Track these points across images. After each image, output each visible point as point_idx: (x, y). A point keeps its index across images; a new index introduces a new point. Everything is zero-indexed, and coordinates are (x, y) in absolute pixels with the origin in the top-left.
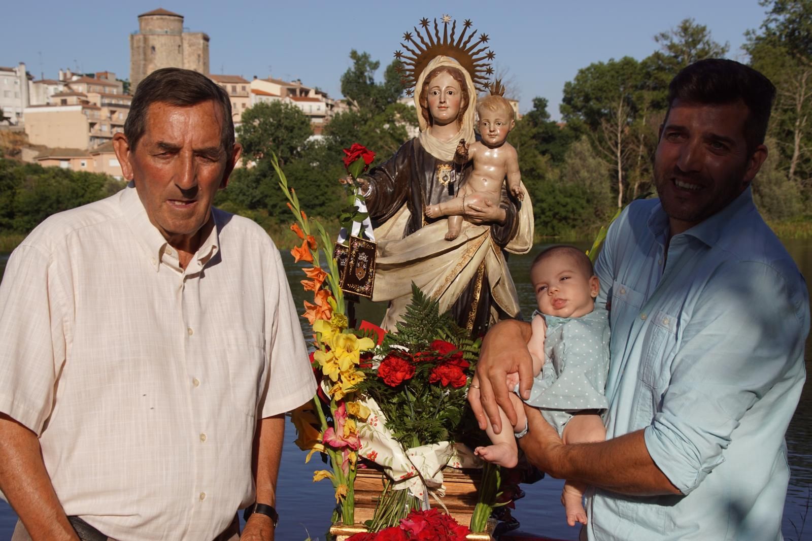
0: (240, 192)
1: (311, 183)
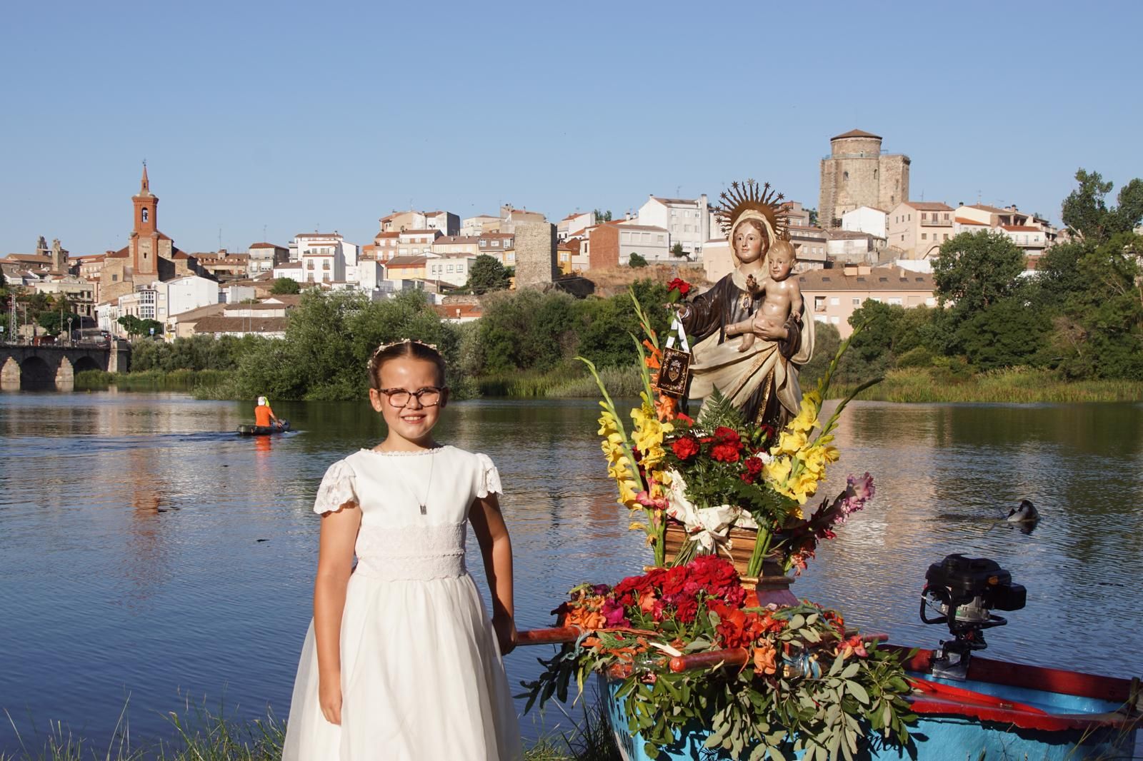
1: (1020, 326)
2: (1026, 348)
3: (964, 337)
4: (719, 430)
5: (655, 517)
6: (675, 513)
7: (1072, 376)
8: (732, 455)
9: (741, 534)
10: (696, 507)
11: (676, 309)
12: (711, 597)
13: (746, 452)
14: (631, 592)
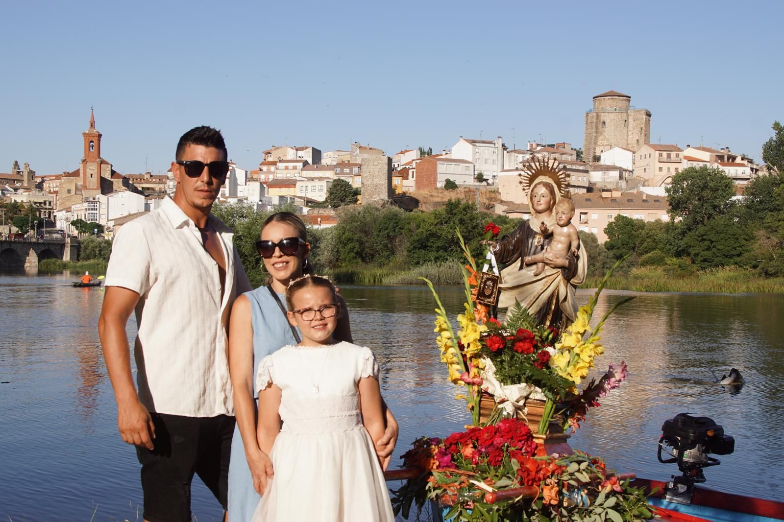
0: (668, 242)
1: (730, 236)
2: (734, 252)
3: (689, 244)
4: (520, 331)
5: (473, 390)
6: (488, 388)
7: (769, 274)
8: (529, 349)
9: (534, 404)
10: (502, 384)
11: (490, 245)
12: (513, 449)
13: (538, 347)
14: (457, 444)
